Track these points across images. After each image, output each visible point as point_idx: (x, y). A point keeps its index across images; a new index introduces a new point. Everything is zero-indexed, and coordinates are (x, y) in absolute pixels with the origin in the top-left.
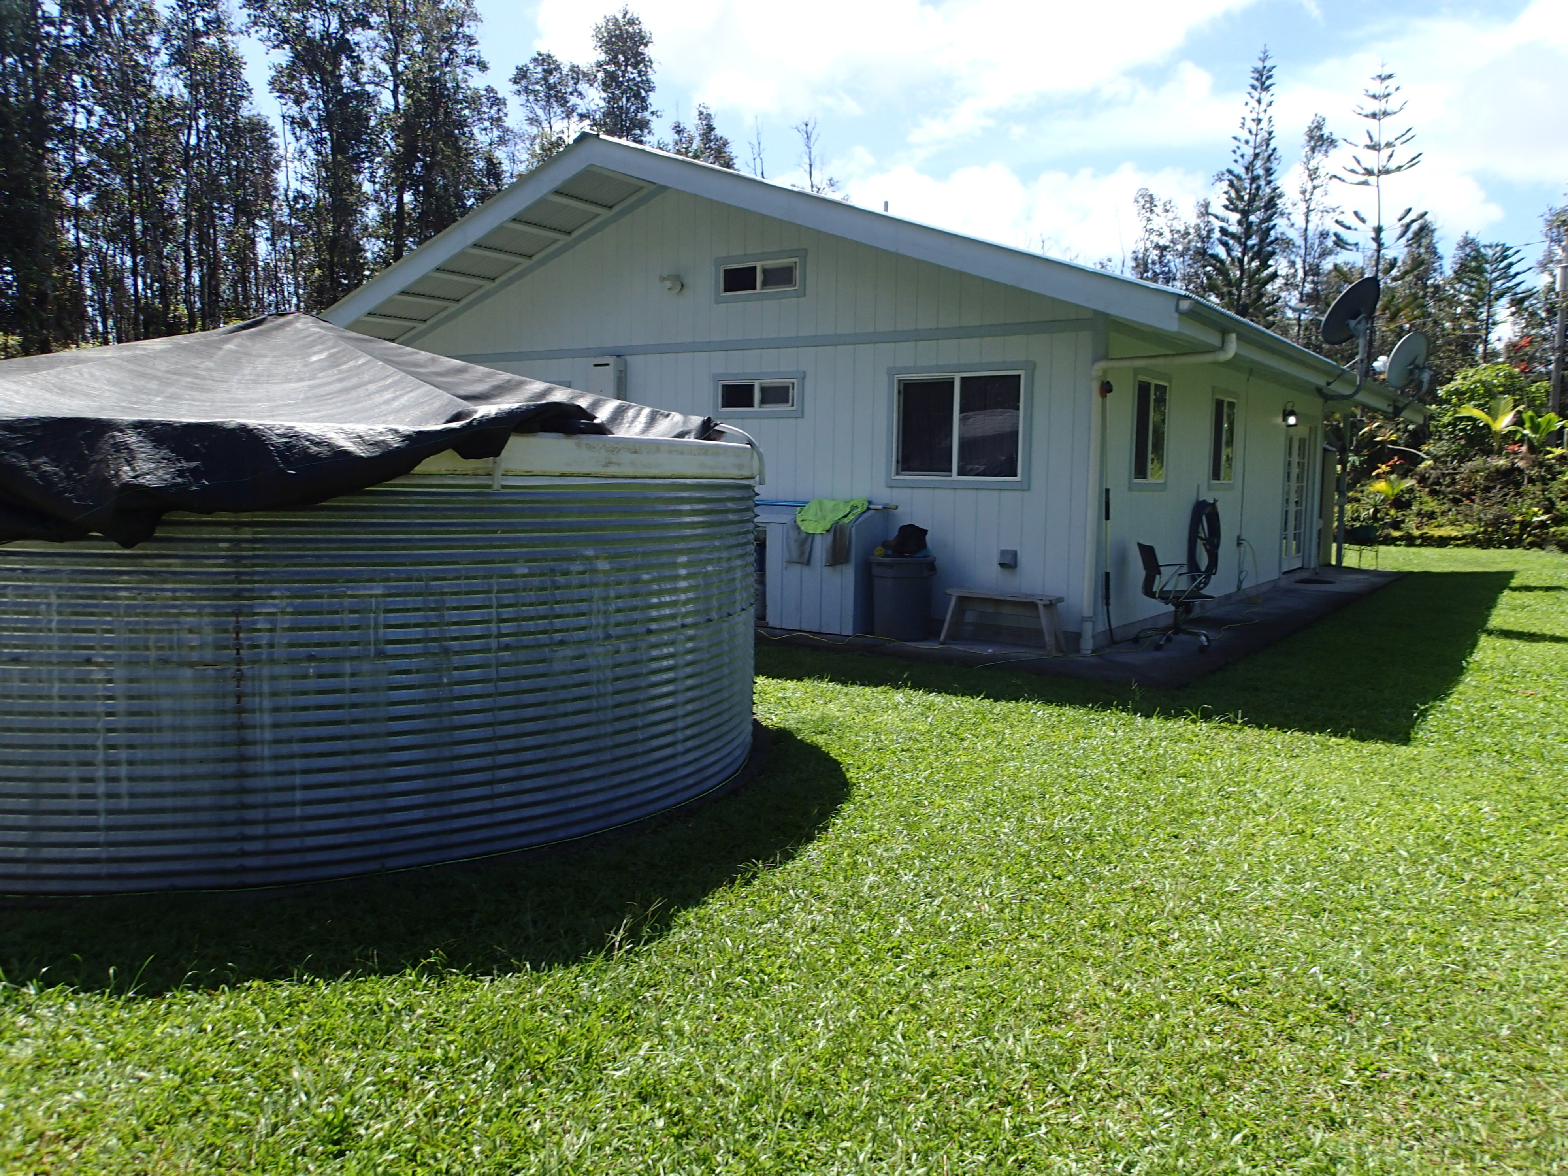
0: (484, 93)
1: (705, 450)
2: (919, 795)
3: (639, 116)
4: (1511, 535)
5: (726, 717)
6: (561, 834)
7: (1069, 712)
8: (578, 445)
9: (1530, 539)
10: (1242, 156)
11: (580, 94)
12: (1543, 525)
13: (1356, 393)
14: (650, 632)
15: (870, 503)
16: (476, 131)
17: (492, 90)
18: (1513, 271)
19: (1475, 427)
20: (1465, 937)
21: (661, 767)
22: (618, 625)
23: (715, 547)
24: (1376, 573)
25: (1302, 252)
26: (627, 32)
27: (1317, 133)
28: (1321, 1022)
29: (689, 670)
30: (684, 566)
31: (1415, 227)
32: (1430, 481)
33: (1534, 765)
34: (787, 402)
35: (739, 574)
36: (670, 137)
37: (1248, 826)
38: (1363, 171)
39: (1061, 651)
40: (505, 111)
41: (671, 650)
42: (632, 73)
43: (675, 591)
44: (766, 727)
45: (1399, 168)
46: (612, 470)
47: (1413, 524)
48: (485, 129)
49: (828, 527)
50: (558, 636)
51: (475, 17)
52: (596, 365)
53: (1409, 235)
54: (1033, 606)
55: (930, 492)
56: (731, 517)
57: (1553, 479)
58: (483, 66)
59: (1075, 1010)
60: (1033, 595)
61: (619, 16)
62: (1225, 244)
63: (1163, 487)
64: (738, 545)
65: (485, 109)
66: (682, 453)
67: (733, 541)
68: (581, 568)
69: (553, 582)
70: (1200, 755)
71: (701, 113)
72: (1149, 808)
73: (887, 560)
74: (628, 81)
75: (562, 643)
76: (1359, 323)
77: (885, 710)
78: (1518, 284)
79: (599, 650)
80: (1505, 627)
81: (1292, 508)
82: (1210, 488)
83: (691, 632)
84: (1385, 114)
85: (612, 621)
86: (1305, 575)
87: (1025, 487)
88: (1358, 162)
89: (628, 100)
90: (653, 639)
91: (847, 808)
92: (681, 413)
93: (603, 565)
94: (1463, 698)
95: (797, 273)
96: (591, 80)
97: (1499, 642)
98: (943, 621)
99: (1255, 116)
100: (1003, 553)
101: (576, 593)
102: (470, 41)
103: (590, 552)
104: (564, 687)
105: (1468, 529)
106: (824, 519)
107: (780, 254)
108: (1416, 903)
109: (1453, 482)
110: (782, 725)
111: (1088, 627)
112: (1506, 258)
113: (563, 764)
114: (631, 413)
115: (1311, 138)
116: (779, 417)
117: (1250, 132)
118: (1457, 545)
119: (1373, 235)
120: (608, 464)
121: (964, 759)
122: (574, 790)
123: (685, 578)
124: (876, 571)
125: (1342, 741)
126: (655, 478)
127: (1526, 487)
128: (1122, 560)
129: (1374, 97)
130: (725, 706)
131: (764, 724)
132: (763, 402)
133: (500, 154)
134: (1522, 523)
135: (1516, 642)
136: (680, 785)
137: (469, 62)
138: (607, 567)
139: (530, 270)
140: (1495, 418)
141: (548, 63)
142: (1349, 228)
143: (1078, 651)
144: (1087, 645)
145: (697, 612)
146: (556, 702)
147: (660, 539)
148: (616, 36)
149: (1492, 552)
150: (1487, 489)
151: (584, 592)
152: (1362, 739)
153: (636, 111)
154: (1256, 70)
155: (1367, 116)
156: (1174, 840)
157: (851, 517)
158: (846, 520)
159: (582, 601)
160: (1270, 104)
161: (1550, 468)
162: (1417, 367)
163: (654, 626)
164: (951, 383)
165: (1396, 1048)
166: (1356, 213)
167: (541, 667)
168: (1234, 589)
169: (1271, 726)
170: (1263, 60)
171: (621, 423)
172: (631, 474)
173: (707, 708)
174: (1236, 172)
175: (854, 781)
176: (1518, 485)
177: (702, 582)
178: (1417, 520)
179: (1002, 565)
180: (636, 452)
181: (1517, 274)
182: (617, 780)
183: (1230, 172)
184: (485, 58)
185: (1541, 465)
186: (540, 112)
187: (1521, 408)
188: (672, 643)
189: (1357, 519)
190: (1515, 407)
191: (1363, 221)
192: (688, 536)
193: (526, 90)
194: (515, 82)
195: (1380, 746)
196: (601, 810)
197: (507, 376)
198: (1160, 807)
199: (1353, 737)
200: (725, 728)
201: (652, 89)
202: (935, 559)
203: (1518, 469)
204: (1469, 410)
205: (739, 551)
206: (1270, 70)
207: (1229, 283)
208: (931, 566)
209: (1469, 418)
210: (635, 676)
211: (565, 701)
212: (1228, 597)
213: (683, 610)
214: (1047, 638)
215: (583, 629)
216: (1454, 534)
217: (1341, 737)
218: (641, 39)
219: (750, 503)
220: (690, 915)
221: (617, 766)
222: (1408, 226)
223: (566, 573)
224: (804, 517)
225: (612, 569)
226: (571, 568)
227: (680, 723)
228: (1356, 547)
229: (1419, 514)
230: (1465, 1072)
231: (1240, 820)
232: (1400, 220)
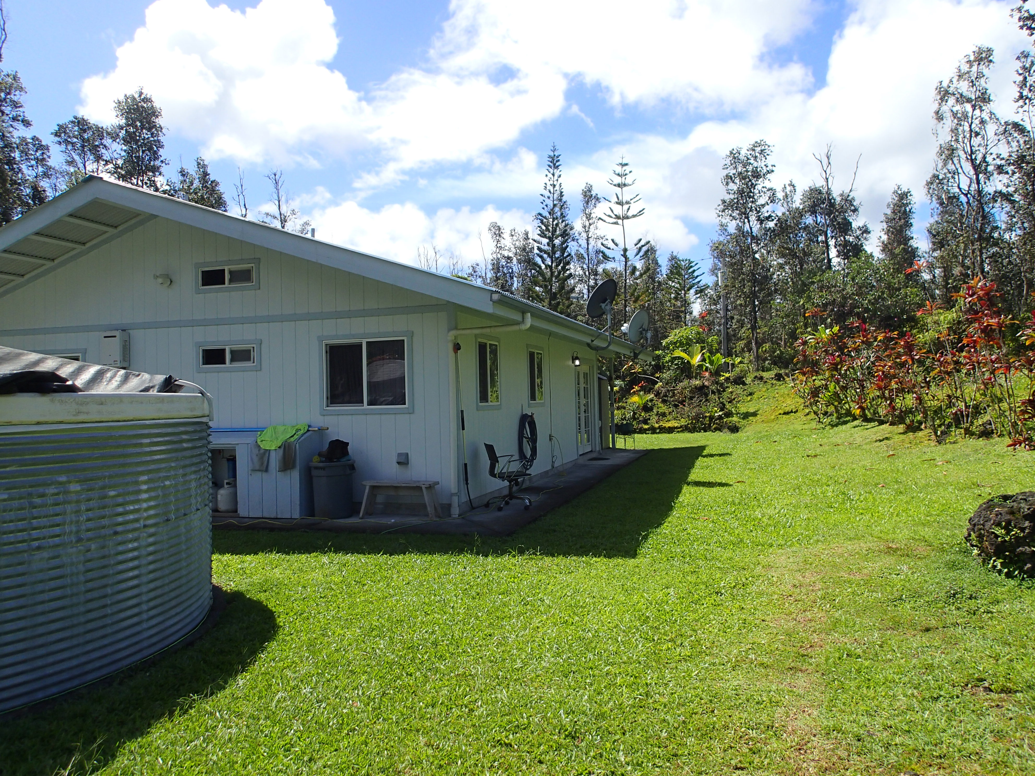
0: (31, 141)
1: (163, 399)
2: (326, 629)
3: (152, 163)
4: (705, 424)
5: (184, 589)
6: (40, 695)
7: (437, 558)
8: (52, 401)
9: (715, 426)
10: (547, 206)
11: (105, 146)
12: (720, 418)
13: (608, 346)
14: (116, 533)
15: (309, 426)
16: (24, 167)
17: (38, 139)
18: (696, 274)
19: (683, 363)
20: (650, 677)
21: (128, 632)
22: (88, 530)
23: (172, 467)
24: (634, 451)
25: (587, 261)
26: (143, 107)
27: (588, 194)
28: (559, 747)
29: (151, 558)
30: (145, 483)
31: (644, 249)
32: (662, 395)
33: (701, 563)
34: (250, 360)
35: (193, 484)
36: (177, 179)
37: (536, 622)
38: (614, 216)
39: (439, 517)
40: (48, 154)
41: (136, 544)
42: (146, 134)
43: (138, 501)
44: (226, 591)
45: (634, 216)
46: (81, 418)
47: (654, 421)
48: (32, 166)
49: (279, 444)
50: (36, 544)
51: (21, 89)
52: (105, 337)
53: (641, 254)
54: (419, 488)
55: (350, 417)
56: (185, 445)
57: (724, 391)
58: (27, 123)
59: (405, 768)
60: (418, 482)
61: (136, 96)
62: (541, 257)
63: (499, 408)
64: (192, 465)
65: (31, 152)
66: (142, 403)
67: (188, 462)
68: (56, 491)
69: (31, 503)
70: (514, 578)
71: (199, 164)
72: (477, 618)
73: (321, 465)
74: (144, 139)
75: (39, 548)
76: (607, 305)
77: (313, 570)
78: (699, 282)
79: (70, 550)
80: (697, 480)
81: (583, 415)
82: (529, 406)
83: (152, 530)
84: (625, 185)
85: (84, 528)
86: (594, 455)
87: (411, 411)
88: (612, 211)
89: (143, 152)
90: (119, 538)
91: (273, 645)
92: (148, 373)
93: (75, 487)
94: (670, 525)
95: (254, 275)
96: (114, 137)
97: (693, 489)
98: (361, 503)
99: (552, 182)
100: (400, 455)
101: (51, 510)
102: (16, 105)
103: (63, 479)
104: (41, 581)
105: (683, 422)
106: (277, 439)
107: (242, 261)
108: (625, 658)
109: (674, 395)
110: (236, 589)
111: (455, 500)
112: (691, 267)
113: (40, 641)
114: (109, 375)
115: (585, 196)
116: (244, 370)
117: (550, 192)
118: (678, 432)
119: (622, 253)
120: (79, 413)
121: (363, 598)
122: (51, 659)
123: (146, 491)
124: (315, 473)
125: (598, 560)
126: (119, 421)
127: (711, 396)
128: (475, 455)
129: (618, 175)
130: (184, 581)
131: (224, 589)
132: (232, 360)
133: (44, 184)
134: (710, 417)
135: (701, 488)
136: (145, 644)
137: (15, 119)
138: (79, 488)
139: (53, 269)
140: (692, 357)
141: (82, 124)
142: (609, 249)
143: (450, 515)
144: (455, 511)
145: (156, 515)
146: (34, 594)
147: (124, 465)
148: (134, 109)
149: (696, 435)
150: (691, 398)
151: (58, 509)
152: (610, 557)
153: (150, 160)
154: (550, 157)
155: (615, 185)
156: (489, 638)
157: (296, 437)
158: (292, 439)
159: (57, 515)
160: (560, 176)
161: (722, 385)
162: (644, 330)
163: (120, 528)
164: (360, 346)
165: (601, 756)
166: (613, 240)
167: (20, 569)
168: (549, 467)
169: (559, 554)
170: (554, 151)
171: (101, 382)
172: (98, 420)
173: (168, 584)
174: (544, 215)
175: (281, 624)
176: (706, 395)
177: (161, 493)
178: (656, 418)
179: (399, 463)
180: (102, 404)
181: (697, 276)
182: (90, 647)
183: (540, 214)
184: (29, 117)
185: (717, 383)
186: (77, 158)
187: (704, 351)
188: (136, 540)
189: (625, 418)
190: (702, 350)
191: (617, 245)
192: (148, 461)
193: (67, 142)
194: (57, 134)
195: (620, 561)
196: (75, 672)
197: (8, 350)
198: (485, 616)
199: (605, 556)
200: (184, 597)
201: (162, 147)
202: (354, 462)
203: (706, 386)
204: (679, 353)
205: (193, 469)
206: (558, 157)
207: (545, 279)
208: (352, 467)
209: (679, 358)
210: (104, 567)
211: (42, 592)
212: (546, 472)
213: (145, 515)
214: (429, 509)
215: (58, 536)
216: (676, 425)
217: (599, 557)
218: (154, 113)
219: (204, 434)
220: (133, 745)
221: (89, 637)
222: (640, 249)
223: (43, 495)
224: (263, 439)
225: (83, 490)
226: (47, 491)
227: (144, 598)
228: (622, 436)
229: (657, 414)
230: (638, 765)
231: (531, 619)
232: (636, 245)
